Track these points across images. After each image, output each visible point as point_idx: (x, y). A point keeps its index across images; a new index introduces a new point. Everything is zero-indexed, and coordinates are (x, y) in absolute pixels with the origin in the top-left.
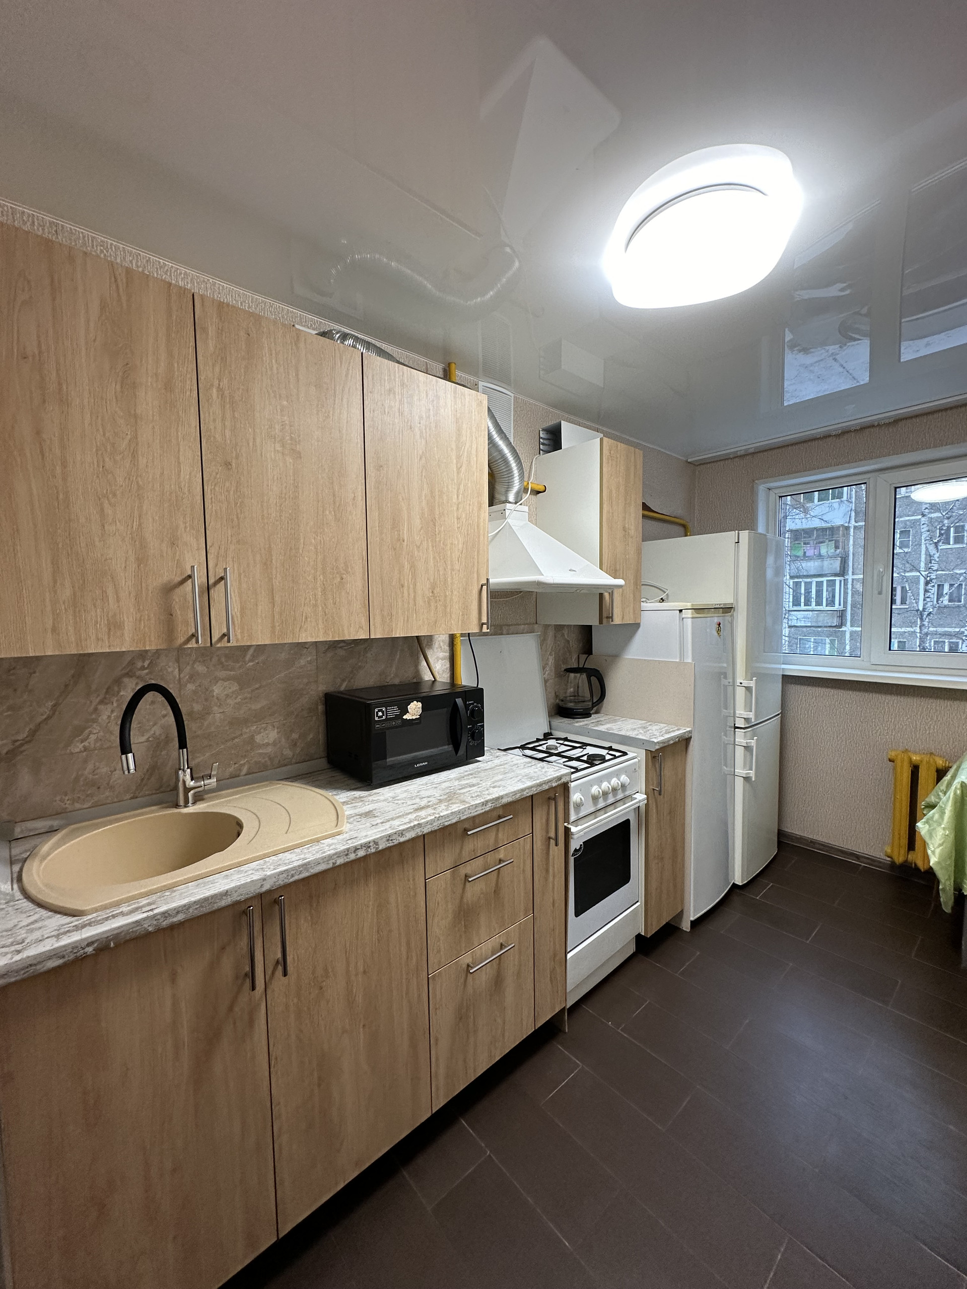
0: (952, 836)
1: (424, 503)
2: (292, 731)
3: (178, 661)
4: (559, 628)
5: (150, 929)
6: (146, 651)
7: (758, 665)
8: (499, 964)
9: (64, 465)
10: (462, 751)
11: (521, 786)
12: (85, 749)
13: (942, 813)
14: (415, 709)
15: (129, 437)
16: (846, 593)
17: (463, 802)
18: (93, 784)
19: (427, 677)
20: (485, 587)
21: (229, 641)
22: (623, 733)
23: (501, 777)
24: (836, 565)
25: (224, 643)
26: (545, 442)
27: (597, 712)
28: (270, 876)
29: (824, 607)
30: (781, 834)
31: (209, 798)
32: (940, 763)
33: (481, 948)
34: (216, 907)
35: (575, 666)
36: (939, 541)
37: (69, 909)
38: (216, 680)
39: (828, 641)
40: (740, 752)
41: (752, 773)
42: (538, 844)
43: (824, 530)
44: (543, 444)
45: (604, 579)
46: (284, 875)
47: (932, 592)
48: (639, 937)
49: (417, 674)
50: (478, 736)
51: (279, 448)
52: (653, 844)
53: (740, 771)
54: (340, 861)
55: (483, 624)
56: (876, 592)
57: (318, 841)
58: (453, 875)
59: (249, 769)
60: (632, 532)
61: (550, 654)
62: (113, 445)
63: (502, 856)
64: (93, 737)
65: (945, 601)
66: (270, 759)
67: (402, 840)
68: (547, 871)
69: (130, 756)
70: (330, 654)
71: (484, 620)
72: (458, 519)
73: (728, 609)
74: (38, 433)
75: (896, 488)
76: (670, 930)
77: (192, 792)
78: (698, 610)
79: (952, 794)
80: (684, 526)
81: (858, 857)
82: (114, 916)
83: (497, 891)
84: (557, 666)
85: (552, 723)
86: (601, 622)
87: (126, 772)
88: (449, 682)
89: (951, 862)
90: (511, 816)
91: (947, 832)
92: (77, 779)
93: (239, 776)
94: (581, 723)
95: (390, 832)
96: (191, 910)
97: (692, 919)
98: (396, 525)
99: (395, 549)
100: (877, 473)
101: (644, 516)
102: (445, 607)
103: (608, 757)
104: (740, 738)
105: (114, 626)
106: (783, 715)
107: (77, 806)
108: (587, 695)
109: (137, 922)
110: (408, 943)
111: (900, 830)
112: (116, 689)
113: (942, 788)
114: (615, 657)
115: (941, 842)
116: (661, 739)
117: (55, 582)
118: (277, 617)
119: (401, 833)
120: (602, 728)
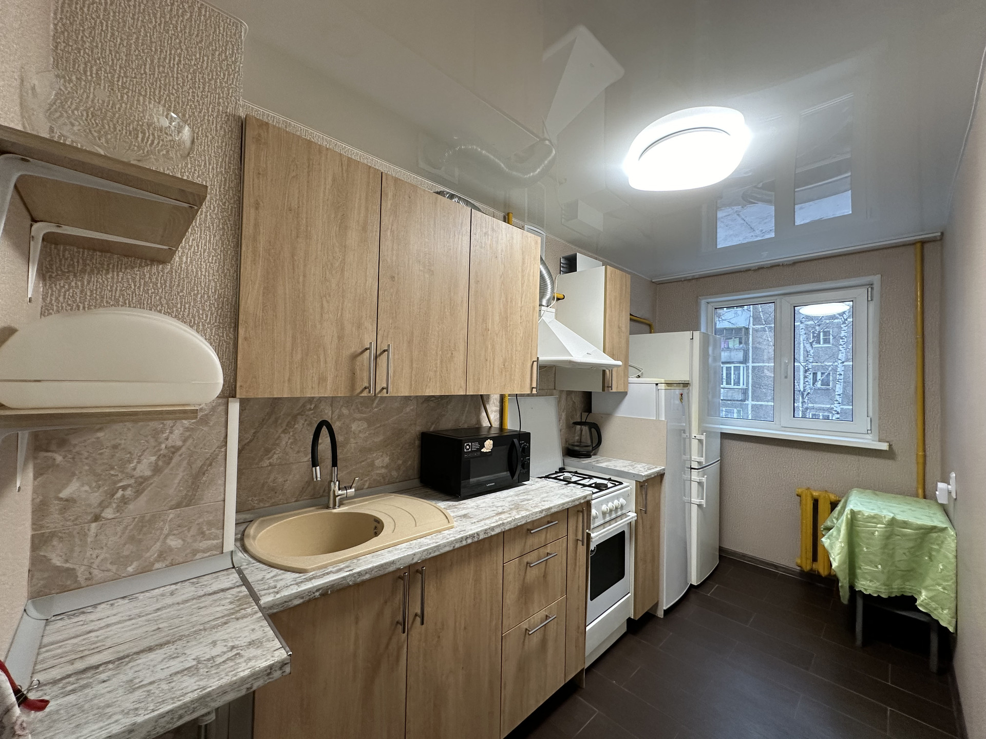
0: (846, 547)
1: (502, 306)
2: (398, 459)
3: (332, 406)
4: (569, 393)
5: (351, 583)
6: (313, 398)
7: (705, 425)
8: (545, 631)
9: (304, 276)
10: (516, 477)
11: (561, 501)
12: (271, 464)
13: (839, 531)
14: (488, 445)
15: (340, 259)
16: (748, 376)
17: (527, 510)
18: (273, 489)
19: (485, 423)
20: (535, 363)
21: (387, 393)
22: (617, 468)
23: (546, 495)
24: (740, 355)
25: (384, 393)
26: (564, 266)
27: (595, 454)
28: (417, 553)
29: (732, 386)
30: (721, 550)
31: (347, 503)
32: (833, 498)
33: (534, 618)
34: (387, 571)
35: (579, 420)
36: (813, 342)
37: (296, 568)
38: (354, 420)
39: (735, 410)
40: (695, 486)
41: (703, 502)
42: (571, 545)
43: (732, 329)
44: (563, 267)
45: (607, 360)
46: (426, 553)
47: (810, 377)
48: (629, 620)
49: (479, 422)
50: (526, 466)
51: (421, 268)
52: (640, 549)
53: (695, 500)
54: (457, 546)
55: (533, 388)
56: (783, 377)
57: (439, 531)
58: (520, 562)
59: (369, 484)
60: (623, 329)
61: (563, 412)
62: (332, 264)
63: (548, 551)
64: (276, 456)
65: (819, 384)
66: (383, 478)
67: (493, 533)
68: (576, 565)
69: (318, 468)
70: (425, 405)
71: (534, 385)
72: (521, 317)
73: (686, 385)
74: (293, 256)
75: (794, 307)
76: (649, 617)
77: (339, 497)
78: (669, 384)
79: (845, 517)
80: (650, 325)
81: (776, 567)
82: (328, 574)
83: (545, 576)
84: (567, 420)
85: (565, 460)
86: (603, 390)
87: (315, 480)
88: (498, 426)
89: (846, 566)
90: (557, 522)
91: (843, 545)
92: (263, 485)
93: (362, 489)
94: (586, 461)
95: (486, 527)
96: (373, 572)
97: (665, 608)
98: (484, 320)
99: (483, 336)
100: (781, 296)
101: (631, 320)
102: (511, 375)
103: (610, 485)
104: (695, 476)
105: (322, 380)
106: (722, 461)
107: (262, 505)
108: (589, 442)
109: (343, 577)
110: (491, 609)
111: (806, 547)
112: (293, 423)
113: (835, 515)
114: (608, 415)
115: (839, 551)
116: (646, 473)
117: (292, 350)
118: (413, 378)
119: (493, 529)
120: (604, 465)
